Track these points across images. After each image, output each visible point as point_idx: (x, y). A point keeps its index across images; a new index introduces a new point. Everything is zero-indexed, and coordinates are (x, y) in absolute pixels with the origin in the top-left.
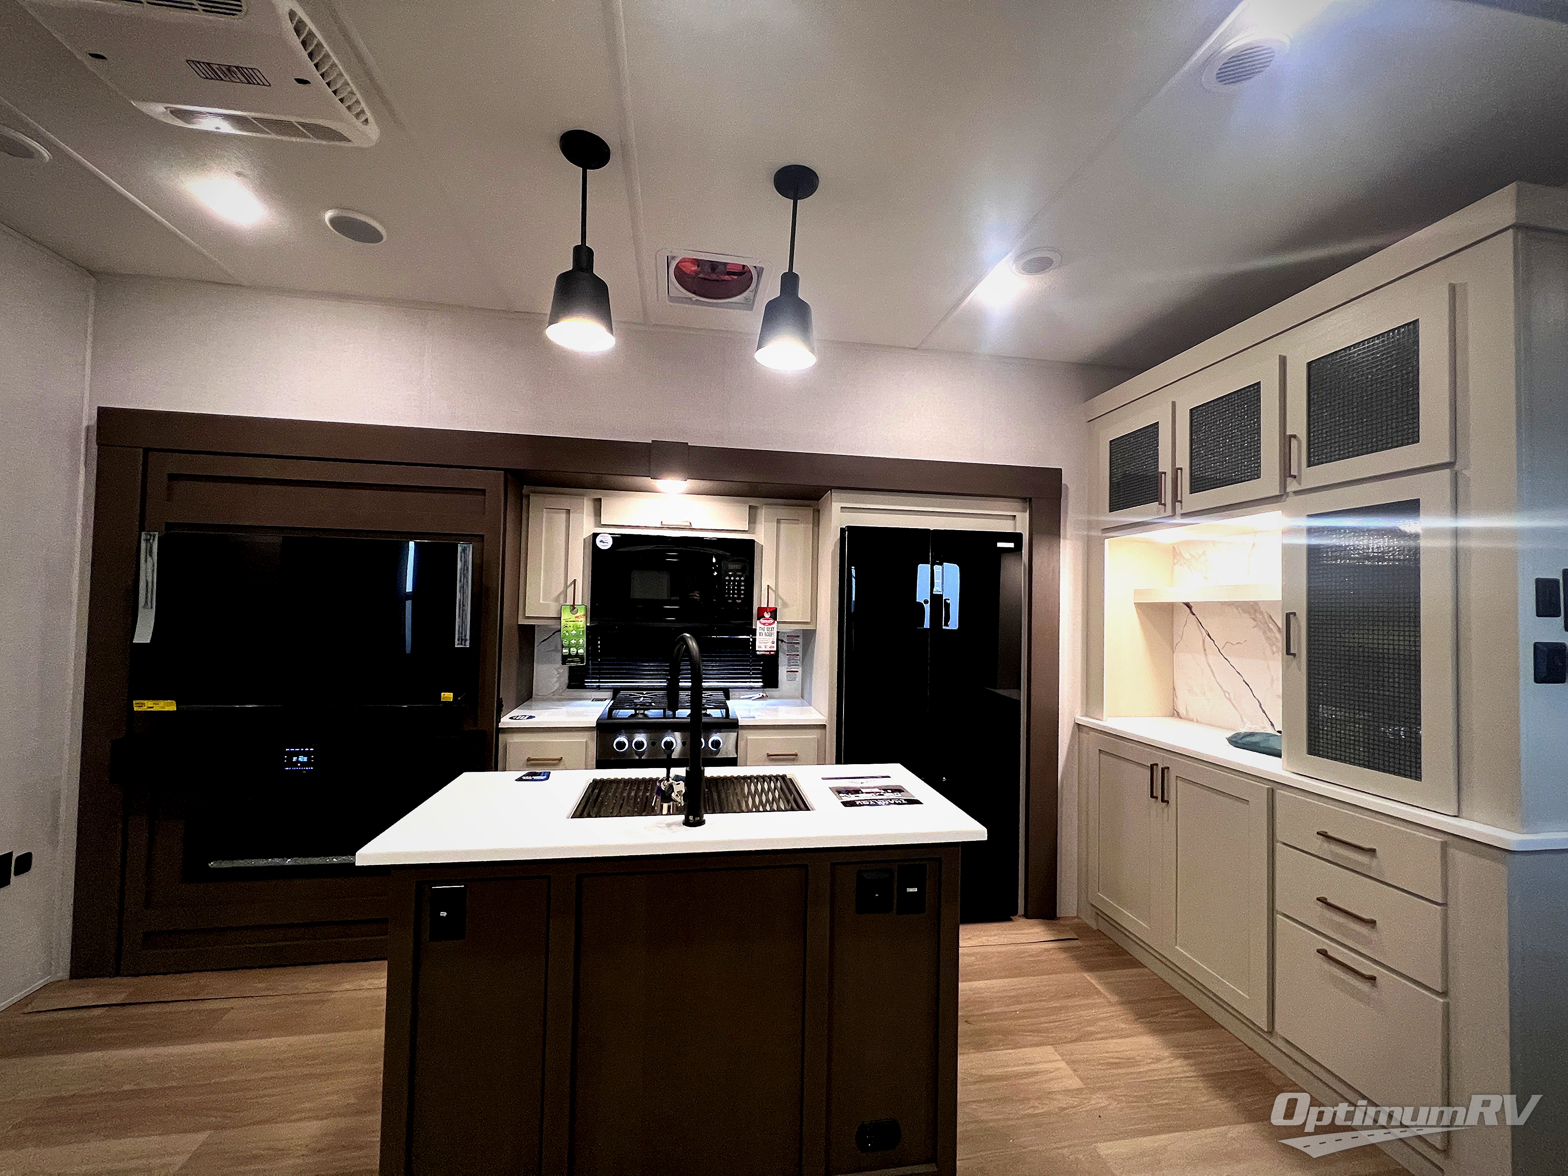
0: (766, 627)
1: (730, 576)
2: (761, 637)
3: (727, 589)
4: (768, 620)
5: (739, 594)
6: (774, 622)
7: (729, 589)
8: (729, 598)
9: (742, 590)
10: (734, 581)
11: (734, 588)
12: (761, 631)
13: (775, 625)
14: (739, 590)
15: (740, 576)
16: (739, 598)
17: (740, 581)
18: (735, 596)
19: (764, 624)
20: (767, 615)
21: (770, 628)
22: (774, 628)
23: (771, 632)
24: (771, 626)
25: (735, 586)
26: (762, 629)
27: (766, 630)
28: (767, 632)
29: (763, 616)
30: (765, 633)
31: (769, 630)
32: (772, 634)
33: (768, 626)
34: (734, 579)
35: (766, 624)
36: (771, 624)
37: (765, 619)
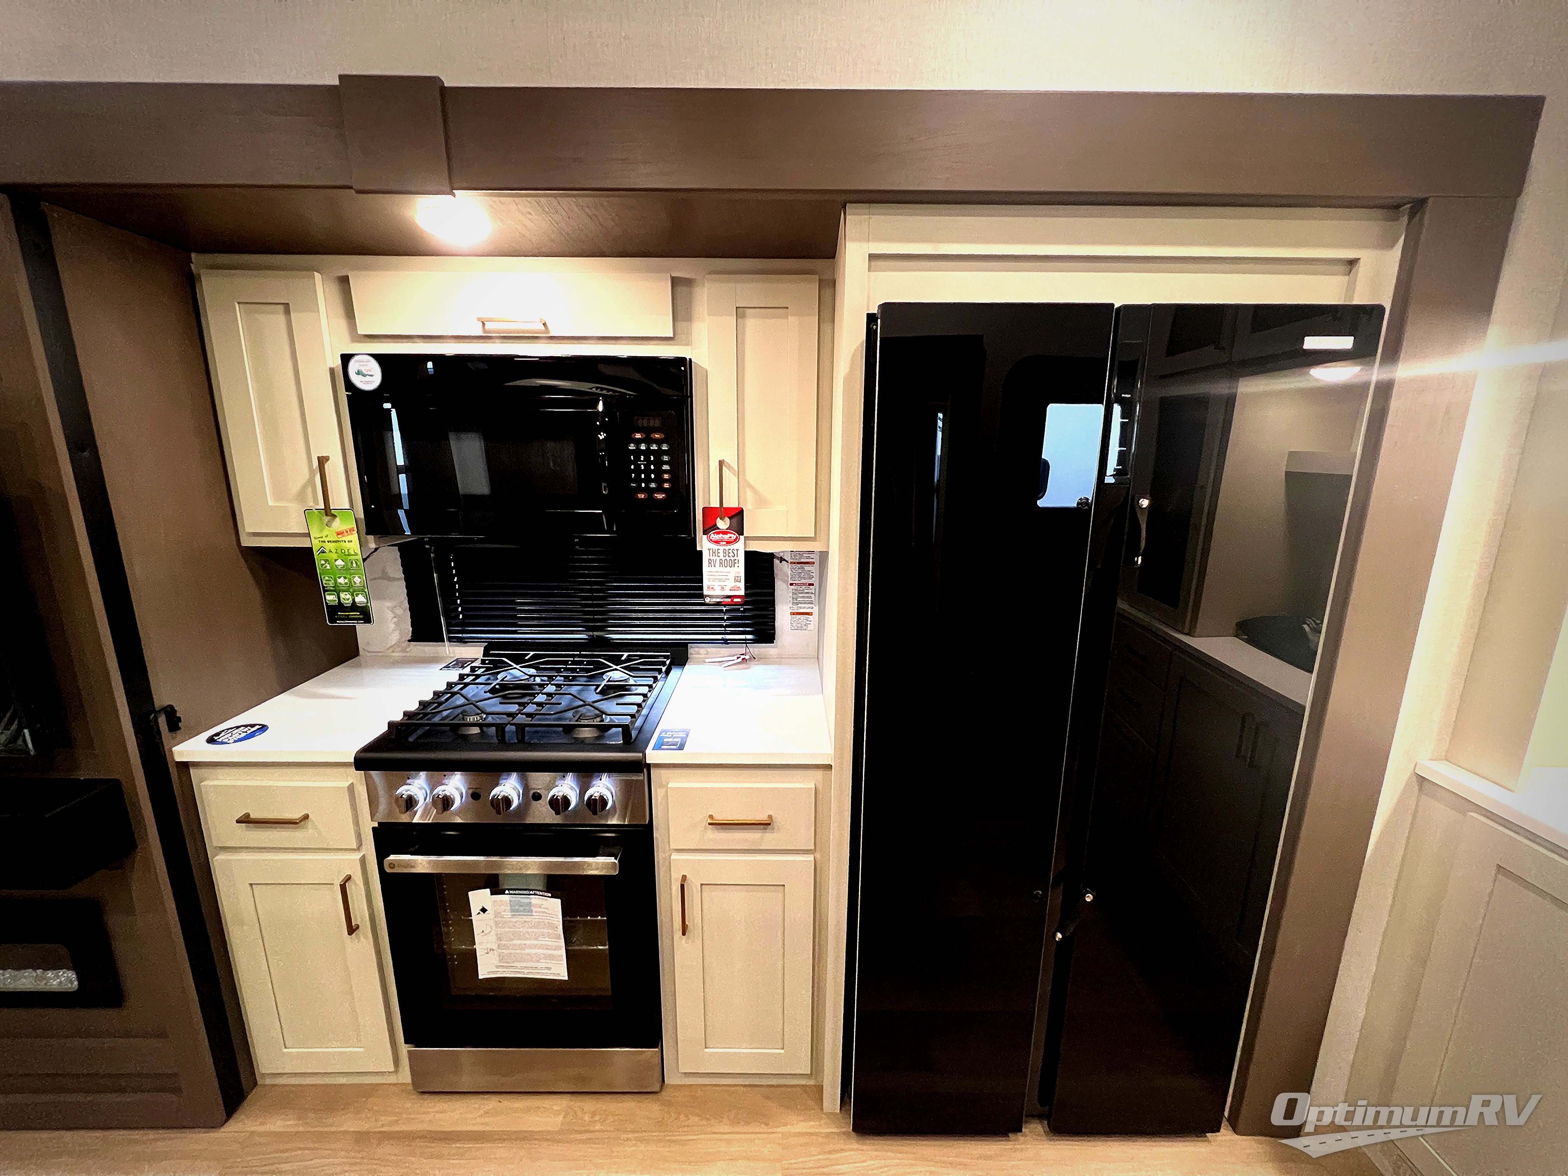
0: (722, 548)
1: (638, 442)
2: (713, 569)
3: (632, 471)
4: (725, 533)
5: (660, 480)
6: (736, 540)
7: (638, 471)
8: (640, 490)
9: (666, 472)
10: (648, 452)
11: (647, 466)
12: (711, 558)
13: (740, 544)
14: (659, 472)
15: (659, 443)
16: (660, 489)
17: (661, 452)
18: (653, 485)
19: (717, 542)
20: (723, 524)
21: (730, 551)
22: (737, 550)
23: (733, 559)
24: (732, 547)
25: (649, 463)
26: (715, 553)
27: (721, 554)
28: (724, 559)
29: (714, 527)
30: (720, 560)
31: (730, 555)
32: (736, 561)
33: (727, 548)
34: (648, 449)
35: (721, 543)
36: (732, 542)
37: (718, 533)
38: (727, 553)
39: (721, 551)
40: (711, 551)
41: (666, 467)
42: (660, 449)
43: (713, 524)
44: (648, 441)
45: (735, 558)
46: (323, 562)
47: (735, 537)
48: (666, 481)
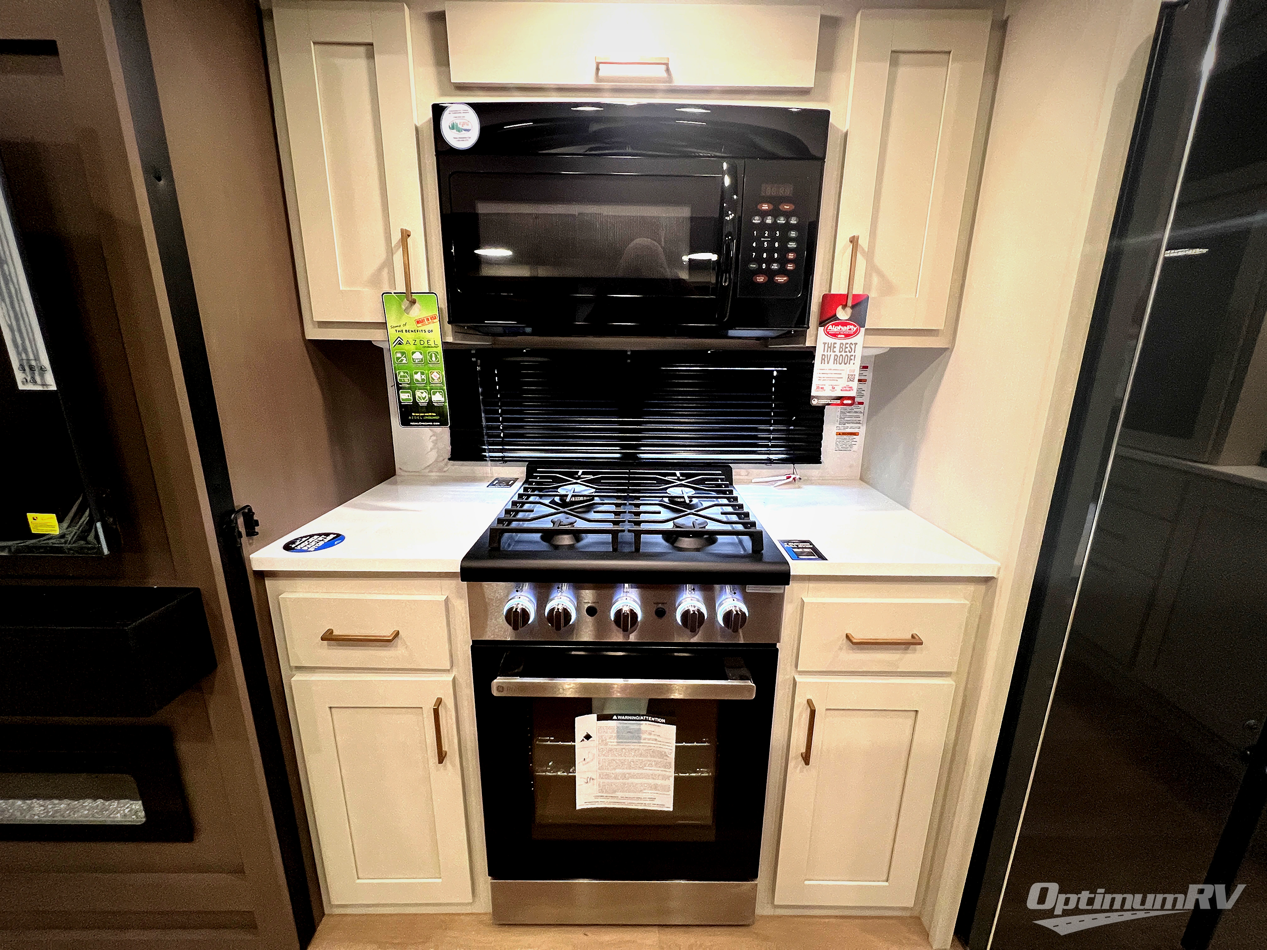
0: (839, 342)
1: (764, 214)
2: (826, 366)
3: (754, 249)
4: (844, 324)
5: (783, 261)
6: (856, 333)
7: (760, 249)
8: (759, 271)
9: (790, 250)
10: (774, 226)
11: (771, 243)
12: (826, 353)
13: (859, 339)
14: (784, 250)
15: (788, 215)
16: (782, 271)
17: (788, 227)
18: (775, 266)
19: (835, 335)
20: (843, 314)
21: (847, 346)
22: (856, 344)
23: (849, 354)
24: (849, 341)
25: (773, 239)
26: (831, 347)
27: (837, 350)
28: (839, 354)
29: (834, 317)
30: (835, 355)
31: (847, 350)
32: (853, 358)
33: (844, 342)
34: (775, 223)
35: (839, 336)
36: (852, 335)
37: (837, 325)
38: (844, 347)
39: (838, 346)
40: (826, 345)
41: (792, 245)
42: (787, 223)
43: (833, 314)
44: (775, 213)
45: (851, 354)
46: (399, 355)
47: (855, 329)
48: (791, 261)
